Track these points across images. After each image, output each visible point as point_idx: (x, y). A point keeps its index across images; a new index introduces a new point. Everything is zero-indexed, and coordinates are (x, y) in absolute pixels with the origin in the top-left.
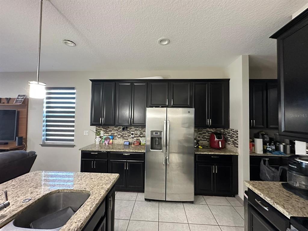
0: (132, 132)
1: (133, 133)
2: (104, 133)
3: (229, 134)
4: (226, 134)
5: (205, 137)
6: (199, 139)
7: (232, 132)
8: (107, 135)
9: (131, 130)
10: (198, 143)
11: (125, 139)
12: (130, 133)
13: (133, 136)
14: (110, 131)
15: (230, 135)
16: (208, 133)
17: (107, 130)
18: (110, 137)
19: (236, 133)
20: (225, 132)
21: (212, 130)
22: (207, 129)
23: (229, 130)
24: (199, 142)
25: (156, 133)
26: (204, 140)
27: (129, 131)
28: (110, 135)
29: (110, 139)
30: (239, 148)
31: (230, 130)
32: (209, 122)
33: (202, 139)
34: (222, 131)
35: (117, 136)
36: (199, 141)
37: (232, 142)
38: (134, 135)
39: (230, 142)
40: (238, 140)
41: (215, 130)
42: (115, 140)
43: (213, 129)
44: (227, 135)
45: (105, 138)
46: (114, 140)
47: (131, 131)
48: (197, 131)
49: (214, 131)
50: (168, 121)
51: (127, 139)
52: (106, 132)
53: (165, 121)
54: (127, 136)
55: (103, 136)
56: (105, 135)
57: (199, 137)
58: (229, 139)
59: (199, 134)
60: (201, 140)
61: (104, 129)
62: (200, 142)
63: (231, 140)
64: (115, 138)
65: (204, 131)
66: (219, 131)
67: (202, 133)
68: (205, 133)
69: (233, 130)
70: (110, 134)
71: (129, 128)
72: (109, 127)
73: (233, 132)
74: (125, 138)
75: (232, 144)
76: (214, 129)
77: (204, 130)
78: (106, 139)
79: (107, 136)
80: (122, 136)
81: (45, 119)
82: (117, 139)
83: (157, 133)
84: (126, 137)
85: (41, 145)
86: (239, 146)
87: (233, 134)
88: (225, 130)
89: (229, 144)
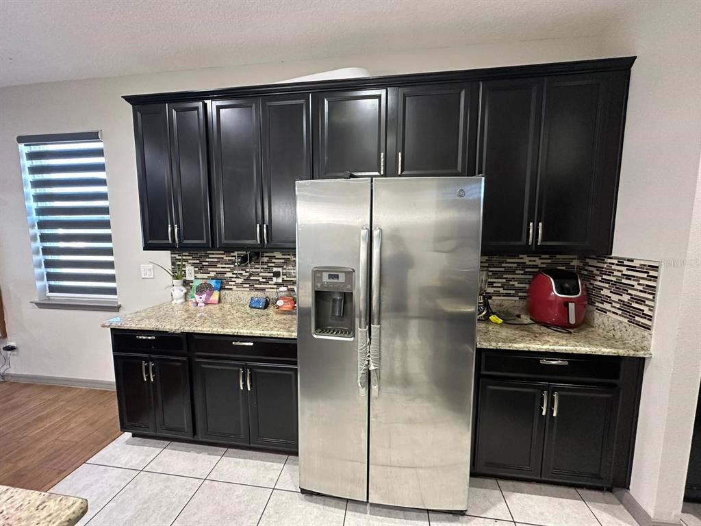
0: (275, 269)
1: (280, 270)
2: (196, 272)
3: (604, 277)
4: (593, 277)
5: (511, 283)
6: (490, 290)
7: (624, 269)
8: (206, 276)
9: (273, 261)
10: (487, 305)
11: (257, 289)
12: (269, 269)
13: (280, 280)
14: (213, 265)
15: (614, 279)
16: (522, 272)
17: (204, 263)
18: (213, 283)
19: (645, 275)
20: (587, 268)
21: (538, 262)
22: (520, 256)
23: (610, 261)
24: (490, 301)
25: (330, 277)
26: (508, 295)
27: (266, 267)
28: (213, 278)
29: (211, 289)
30: (653, 332)
31: (615, 261)
32: (535, 231)
33: (501, 289)
34: (575, 263)
35: (233, 280)
36: (490, 298)
37: (618, 306)
38: (282, 276)
39: (606, 306)
40: (653, 301)
41: (549, 261)
42: (227, 292)
43: (543, 256)
44: (600, 278)
45: (198, 287)
46: (223, 292)
47: (273, 265)
48: (487, 265)
49: (544, 266)
50: (376, 233)
51: (263, 290)
52: (201, 268)
53: (364, 233)
54: (261, 280)
55: (193, 279)
56: (199, 276)
57: (491, 285)
58: (606, 292)
59: (490, 274)
60: (499, 295)
61: (194, 259)
62: (495, 301)
63: (615, 297)
64: (227, 287)
65: (511, 262)
66: (563, 265)
67: (503, 269)
68: (513, 272)
69: (626, 263)
70: (212, 274)
71: (266, 254)
72: (208, 252)
73: (631, 268)
74: (255, 286)
75: (620, 312)
76: (547, 256)
77: (509, 260)
78: (200, 290)
79: (203, 281)
80: (247, 281)
81: (37, 232)
82: (234, 288)
83: (337, 277)
84: (260, 283)
85: (37, 304)
86: (655, 324)
87: (629, 277)
88: (587, 260)
89: (605, 311)
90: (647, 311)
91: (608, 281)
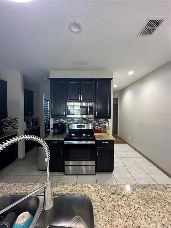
4: (3, 122)
19: (15, 120)
30: (18, 129)
31: (9, 118)
73: (12, 119)
75: (11, 128)
89: (8, 128)
90: (16, 126)
91: (7, 123)
